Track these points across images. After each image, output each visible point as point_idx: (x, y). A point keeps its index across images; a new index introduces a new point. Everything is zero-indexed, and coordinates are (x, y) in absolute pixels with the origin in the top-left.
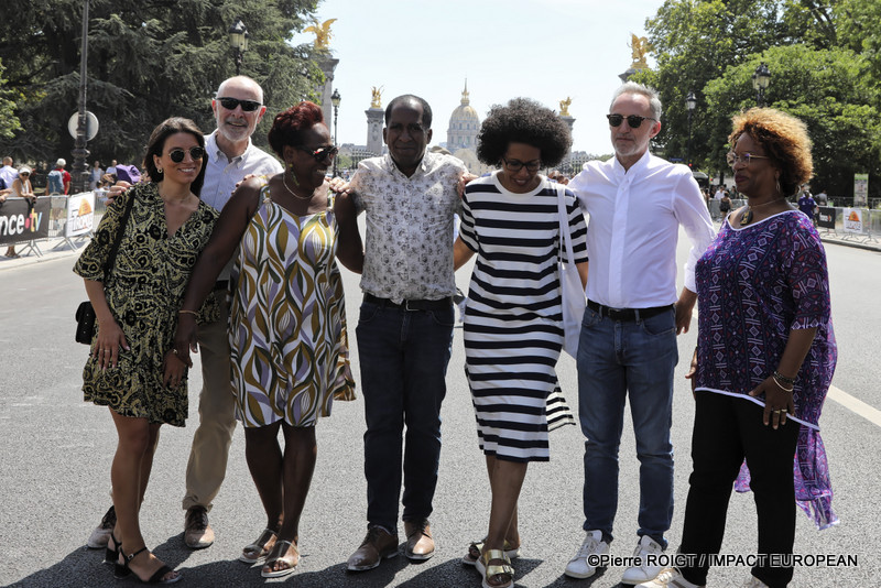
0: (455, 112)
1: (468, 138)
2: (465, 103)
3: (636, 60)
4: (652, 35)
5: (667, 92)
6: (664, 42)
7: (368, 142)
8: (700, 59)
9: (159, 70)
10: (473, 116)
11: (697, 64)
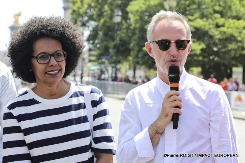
5: (100, 10)
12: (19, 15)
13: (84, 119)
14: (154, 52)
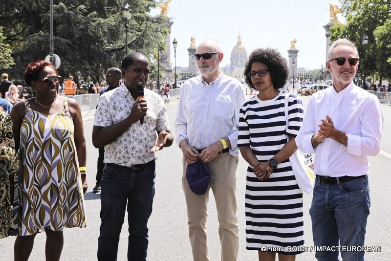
0: (234, 48)
1: (241, 62)
2: (239, 43)
3: (332, 18)
4: (342, 4)
5: (352, 35)
6: (349, 8)
7: (190, 65)
8: (369, 17)
9: (85, 30)
10: (243, 50)
11: (368, 19)
12: (295, 42)
13: (282, 114)
14: (332, 67)
